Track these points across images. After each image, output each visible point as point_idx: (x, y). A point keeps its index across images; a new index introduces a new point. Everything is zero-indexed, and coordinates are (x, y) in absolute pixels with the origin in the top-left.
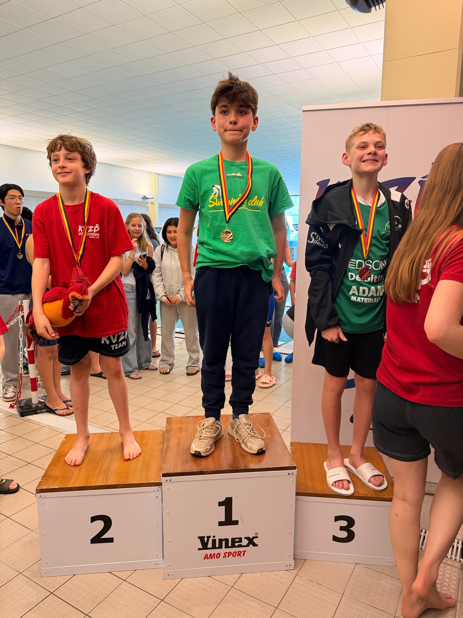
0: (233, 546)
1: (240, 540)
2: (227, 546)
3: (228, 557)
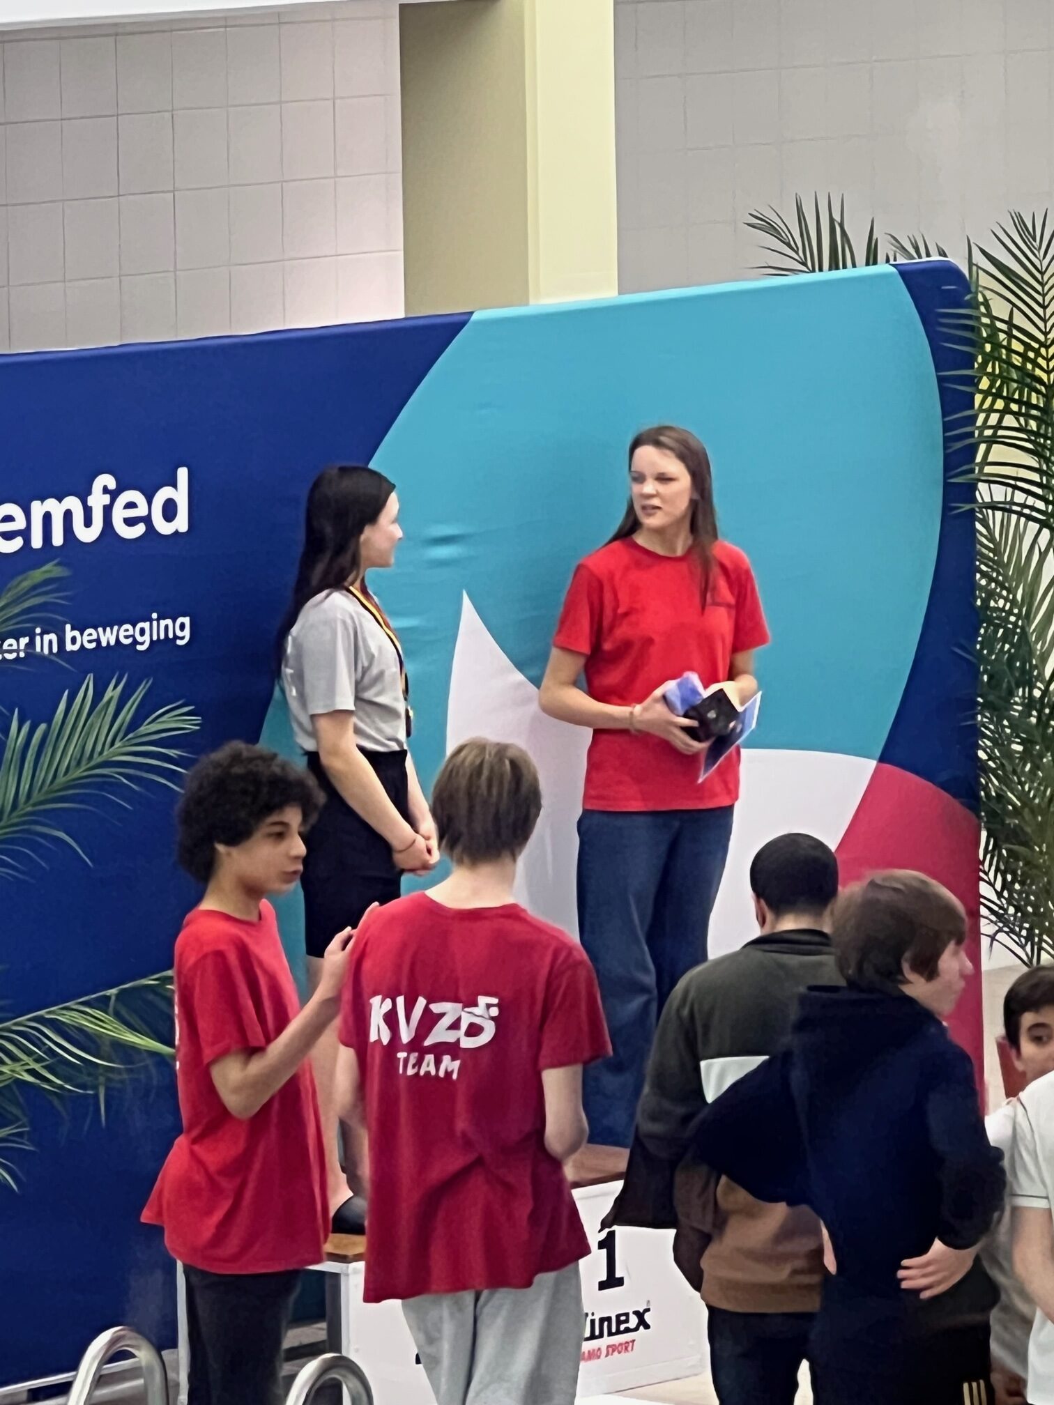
0: (618, 1332)
1: (627, 1315)
2: (610, 1334)
3: (612, 1354)
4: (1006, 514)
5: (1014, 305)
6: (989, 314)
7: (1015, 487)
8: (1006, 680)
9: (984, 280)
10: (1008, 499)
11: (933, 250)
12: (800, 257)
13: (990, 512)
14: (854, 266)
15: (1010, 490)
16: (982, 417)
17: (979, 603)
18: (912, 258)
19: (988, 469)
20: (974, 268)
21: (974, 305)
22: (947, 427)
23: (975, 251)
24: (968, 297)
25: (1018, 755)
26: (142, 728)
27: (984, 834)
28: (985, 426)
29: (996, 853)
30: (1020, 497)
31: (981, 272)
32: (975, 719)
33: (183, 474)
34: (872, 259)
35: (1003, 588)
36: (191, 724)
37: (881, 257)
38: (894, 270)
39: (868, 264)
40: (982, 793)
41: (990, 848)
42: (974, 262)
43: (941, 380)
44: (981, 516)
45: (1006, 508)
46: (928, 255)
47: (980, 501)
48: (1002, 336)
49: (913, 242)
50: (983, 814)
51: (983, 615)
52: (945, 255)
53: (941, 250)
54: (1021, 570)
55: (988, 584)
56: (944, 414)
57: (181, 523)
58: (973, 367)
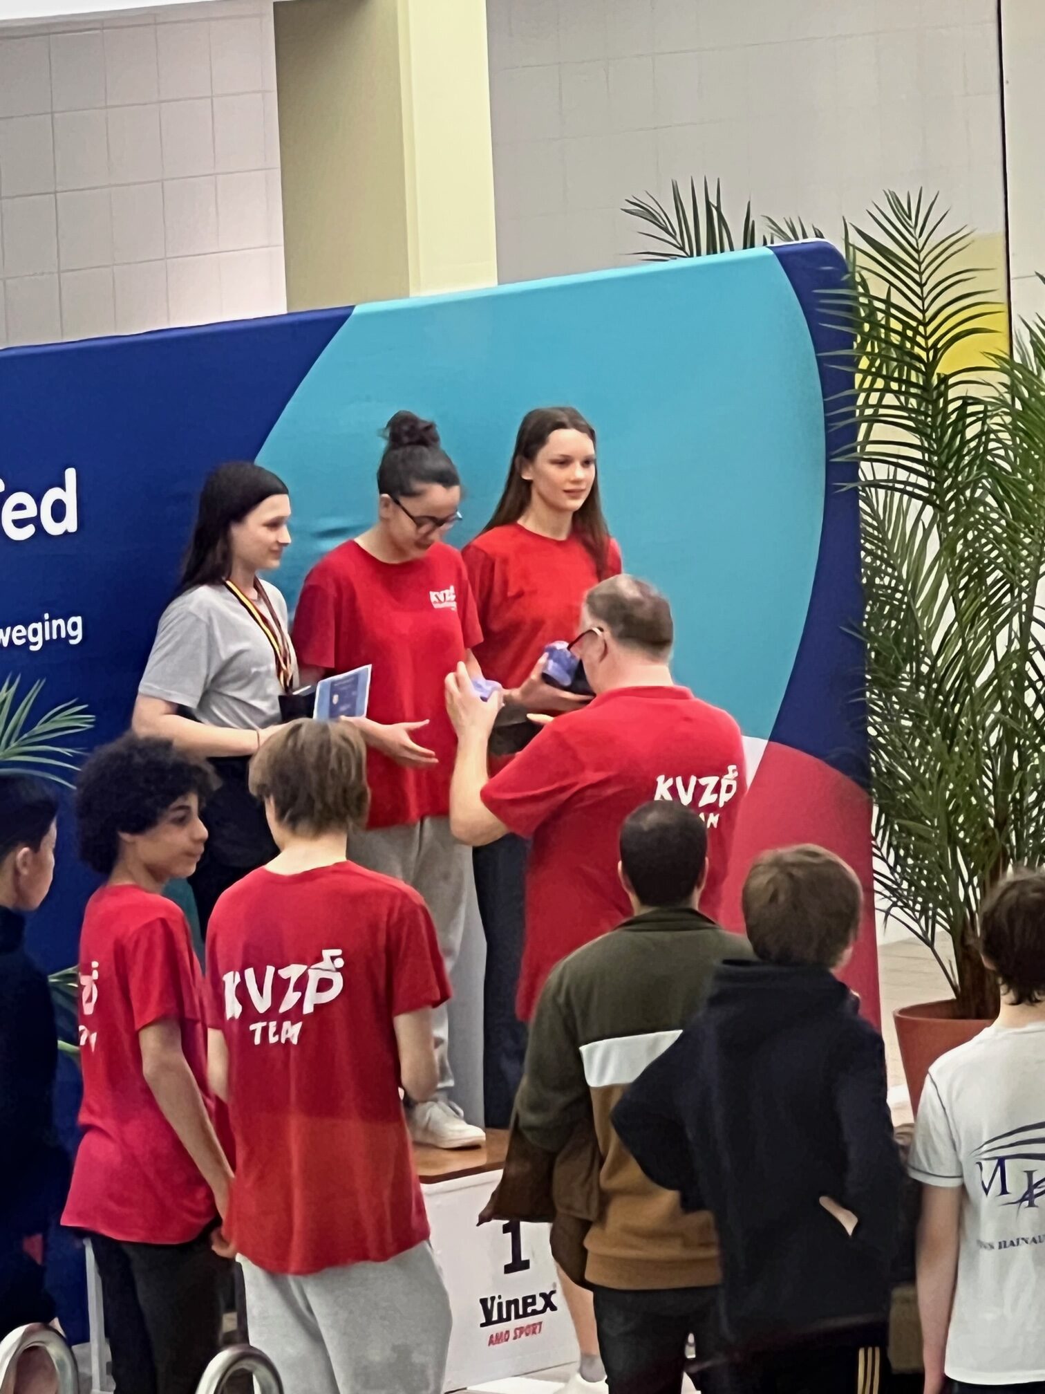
4: (889, 492)
5: (891, 284)
6: (867, 294)
7: (897, 465)
8: (893, 656)
9: (862, 260)
10: (891, 477)
11: (810, 232)
12: (678, 243)
13: (873, 490)
14: (732, 249)
15: (892, 468)
16: (862, 396)
17: (864, 581)
18: (790, 240)
19: (869, 448)
20: (851, 248)
21: (852, 285)
22: (827, 407)
23: (852, 232)
24: (845, 277)
25: (907, 731)
26: (36, 728)
27: (876, 810)
28: (866, 404)
29: (889, 828)
30: (902, 475)
31: (857, 252)
32: (865, 696)
33: (71, 475)
34: (749, 242)
35: (889, 565)
36: (85, 722)
37: (758, 240)
38: (771, 252)
39: (745, 248)
40: (873, 769)
41: (882, 823)
42: (851, 241)
43: (819, 360)
44: (864, 495)
45: (889, 486)
46: (805, 236)
47: (863, 479)
48: (880, 316)
49: (790, 223)
50: (874, 790)
51: (868, 593)
52: (822, 237)
53: (817, 232)
54: (906, 547)
55: (874, 561)
56: (824, 396)
57: (70, 523)
58: (851, 347)
